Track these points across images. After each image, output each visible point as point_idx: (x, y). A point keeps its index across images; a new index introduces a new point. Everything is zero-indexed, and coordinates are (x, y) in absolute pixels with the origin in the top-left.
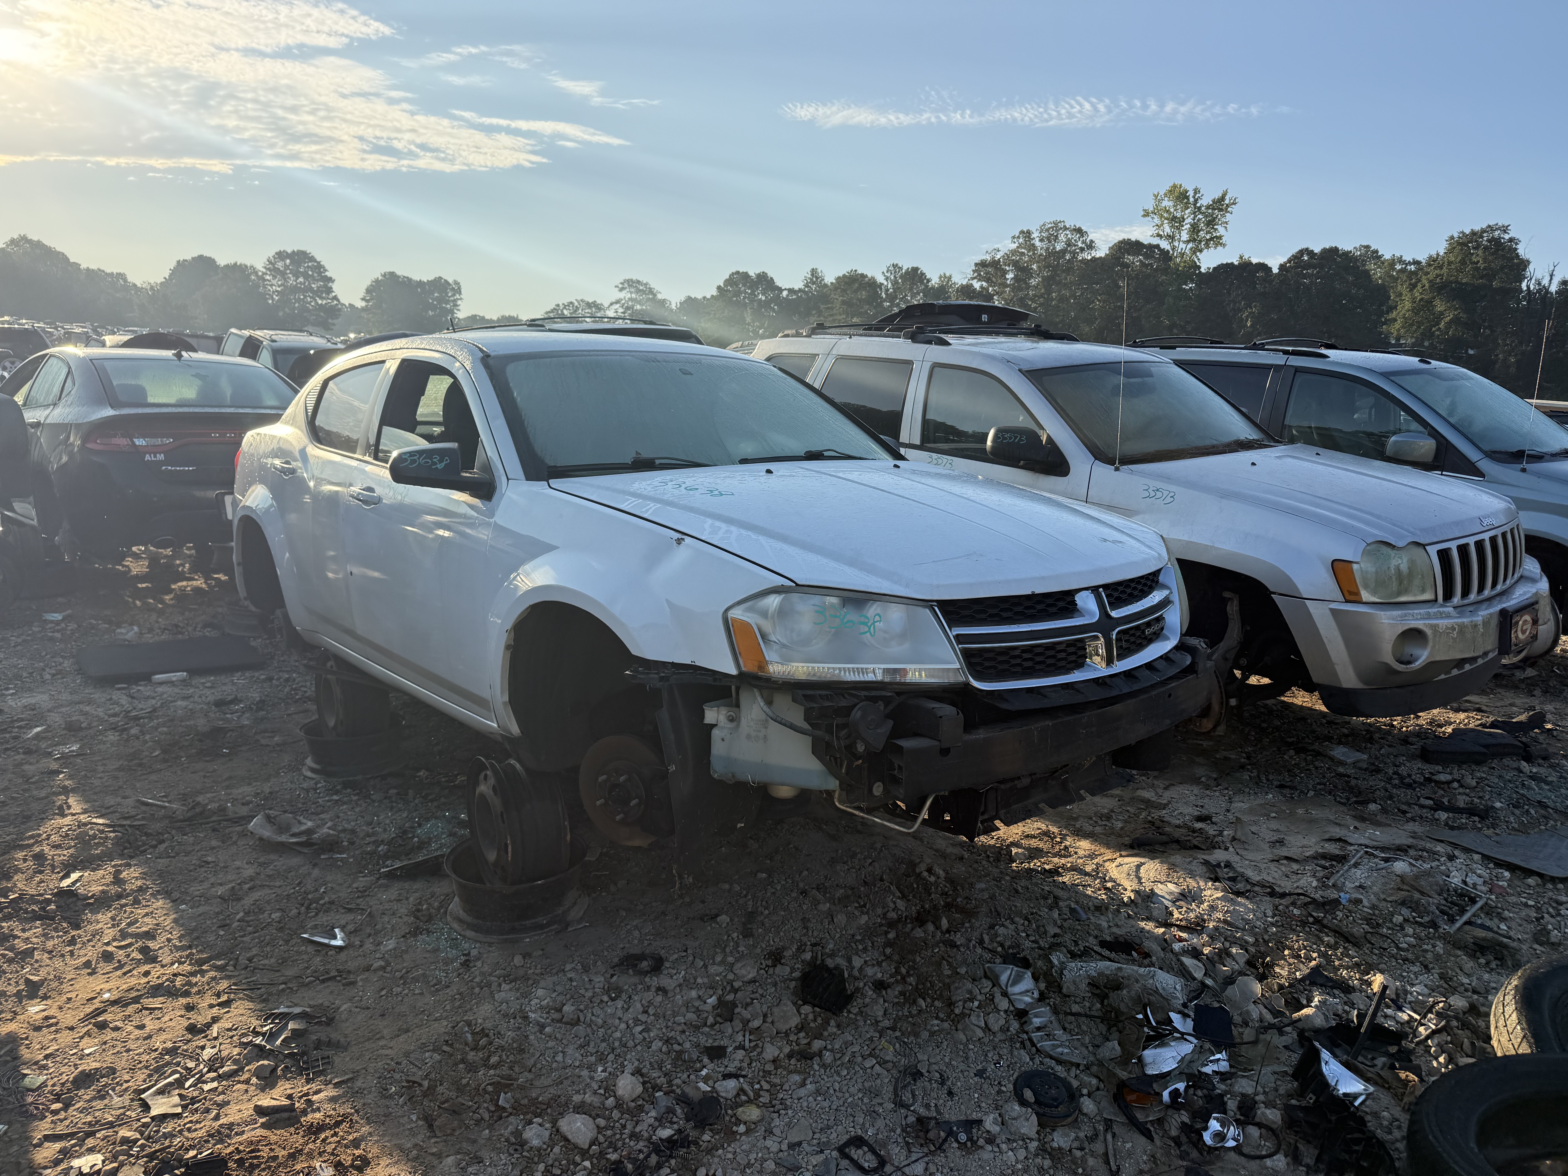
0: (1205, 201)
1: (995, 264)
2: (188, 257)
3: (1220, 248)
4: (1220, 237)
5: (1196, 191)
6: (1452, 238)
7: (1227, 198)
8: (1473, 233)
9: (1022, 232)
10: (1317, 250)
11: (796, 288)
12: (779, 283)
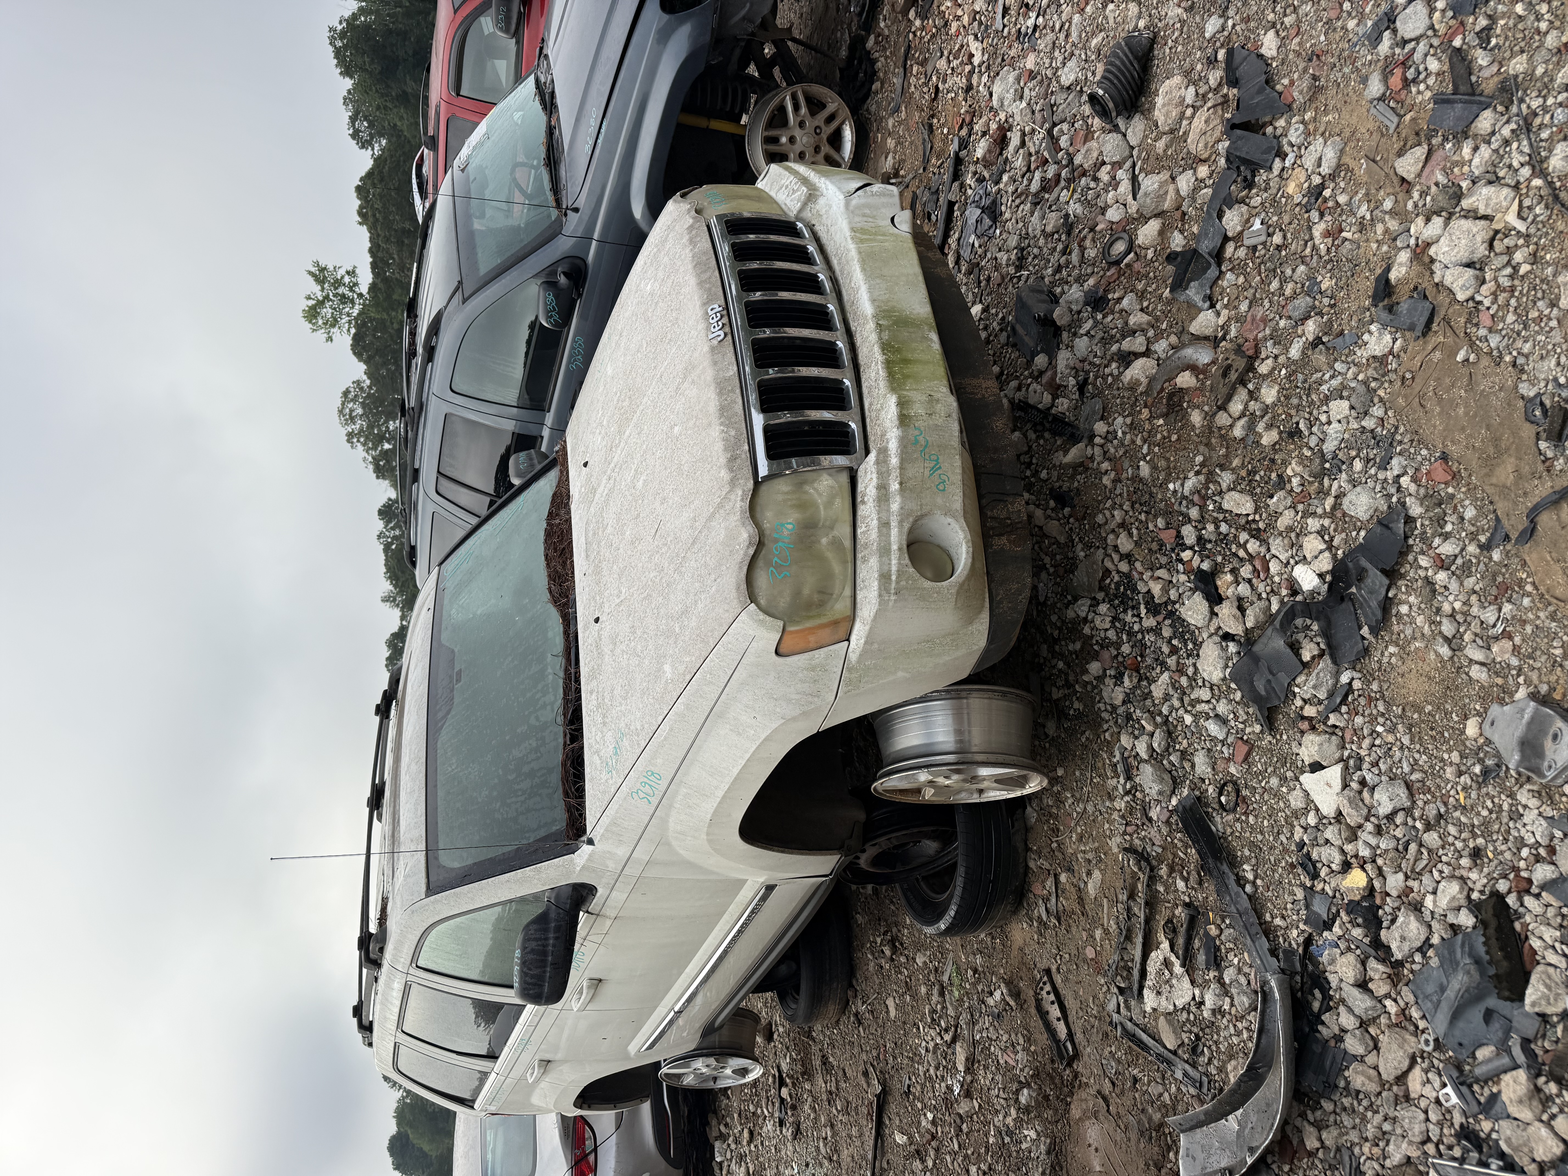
0: (316, 289)
1: (376, 461)
2: (389, 1160)
3: (357, 271)
4: (348, 273)
5: (309, 298)
6: (341, 73)
7: (313, 270)
8: (336, 57)
9: (348, 441)
10: (359, 202)
11: (400, 614)
12: (395, 629)
